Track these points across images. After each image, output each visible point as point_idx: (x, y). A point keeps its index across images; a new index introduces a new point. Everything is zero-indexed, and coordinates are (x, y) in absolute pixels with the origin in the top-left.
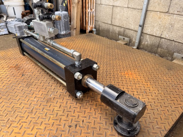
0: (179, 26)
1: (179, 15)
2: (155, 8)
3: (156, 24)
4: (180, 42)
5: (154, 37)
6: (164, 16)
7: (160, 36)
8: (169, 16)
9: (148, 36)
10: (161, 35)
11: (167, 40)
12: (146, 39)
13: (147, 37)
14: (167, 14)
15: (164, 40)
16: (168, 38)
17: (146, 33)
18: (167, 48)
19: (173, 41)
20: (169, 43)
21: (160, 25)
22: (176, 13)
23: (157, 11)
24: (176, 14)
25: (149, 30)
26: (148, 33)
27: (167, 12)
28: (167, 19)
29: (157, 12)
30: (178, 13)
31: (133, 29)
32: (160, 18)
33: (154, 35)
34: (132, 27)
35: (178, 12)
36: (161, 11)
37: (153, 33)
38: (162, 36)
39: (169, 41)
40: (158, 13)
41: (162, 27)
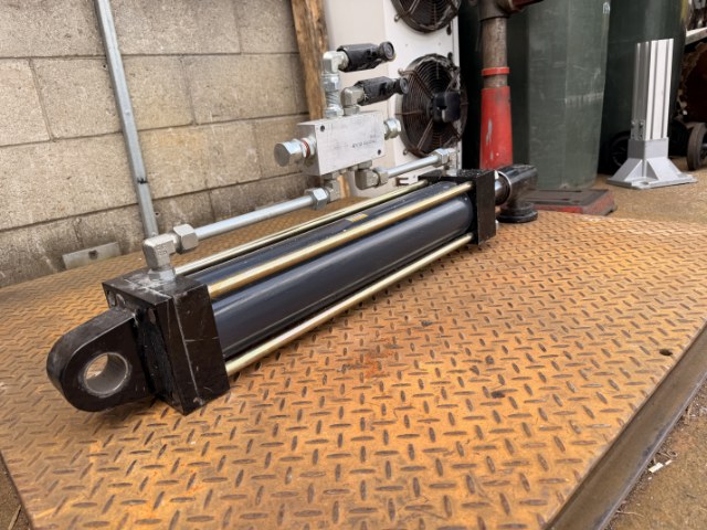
0: (231, 146)
1: (218, 122)
2: (157, 119)
3: (180, 161)
4: (251, 179)
5: (192, 196)
6: (188, 134)
7: (203, 187)
8: (199, 131)
9: (172, 203)
10: (206, 182)
11: (223, 190)
12: (171, 214)
13: (170, 207)
14: (192, 128)
15: (217, 192)
16: (226, 184)
17: (163, 195)
18: (233, 207)
19: (238, 184)
20: (230, 194)
21: (190, 158)
22: (211, 119)
23: (165, 125)
24: (214, 123)
25: (170, 185)
26: (170, 194)
27: (191, 124)
28: (200, 140)
29: (167, 128)
30: (216, 119)
31: (110, 205)
32: (181, 142)
33: (189, 190)
34: (106, 200)
35: (213, 116)
36: (176, 123)
37: (183, 187)
38: (210, 186)
39: (229, 189)
40: (170, 130)
41: (199, 163)
